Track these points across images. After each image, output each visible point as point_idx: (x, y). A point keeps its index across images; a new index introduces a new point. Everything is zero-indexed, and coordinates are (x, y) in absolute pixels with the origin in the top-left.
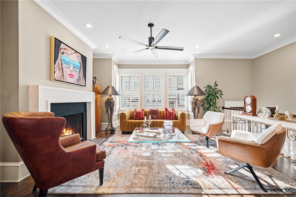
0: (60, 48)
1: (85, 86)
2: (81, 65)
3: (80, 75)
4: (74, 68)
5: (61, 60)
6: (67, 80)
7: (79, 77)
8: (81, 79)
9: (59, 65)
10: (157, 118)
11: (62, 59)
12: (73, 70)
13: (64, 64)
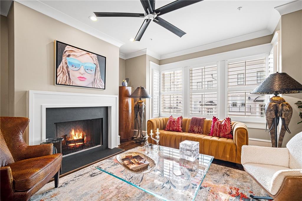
0: (65, 51)
1: (105, 89)
2: (97, 67)
3: (96, 77)
4: (86, 71)
5: (66, 63)
6: (75, 84)
7: (95, 79)
8: (98, 81)
9: (63, 68)
10: (200, 131)
11: (68, 62)
12: (84, 72)
13: (70, 67)
